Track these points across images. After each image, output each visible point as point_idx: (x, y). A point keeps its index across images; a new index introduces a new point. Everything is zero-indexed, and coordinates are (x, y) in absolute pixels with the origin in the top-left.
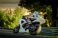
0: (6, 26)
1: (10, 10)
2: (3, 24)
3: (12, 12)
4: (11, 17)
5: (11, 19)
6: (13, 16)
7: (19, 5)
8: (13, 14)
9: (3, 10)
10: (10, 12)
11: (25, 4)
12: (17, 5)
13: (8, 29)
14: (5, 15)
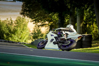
0: (7, 38)
1: (11, 20)
2: (3, 36)
3: (13, 22)
4: (12, 28)
5: (12, 30)
7: (21, 14)
8: (14, 25)
9: (3, 19)
10: (10, 22)
11: (28, 13)
13: (9, 42)
14: (5, 25)
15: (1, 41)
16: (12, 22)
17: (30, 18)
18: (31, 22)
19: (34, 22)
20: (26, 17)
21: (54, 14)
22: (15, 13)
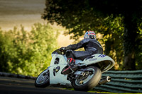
0: (14, 69)
1: (22, 30)
2: (7, 65)
3: (27, 36)
4: (25, 47)
6: (30, 44)
7: (45, 18)
8: (30, 41)
9: (6, 29)
10: (21, 34)
11: (58, 15)
12: (40, 16)
14: (9, 42)
15: (3, 76)
16: (24, 36)
17: (63, 26)
18: (65, 34)
19: (72, 35)
20: (55, 23)
21: (114, 17)
22: (32, 17)
